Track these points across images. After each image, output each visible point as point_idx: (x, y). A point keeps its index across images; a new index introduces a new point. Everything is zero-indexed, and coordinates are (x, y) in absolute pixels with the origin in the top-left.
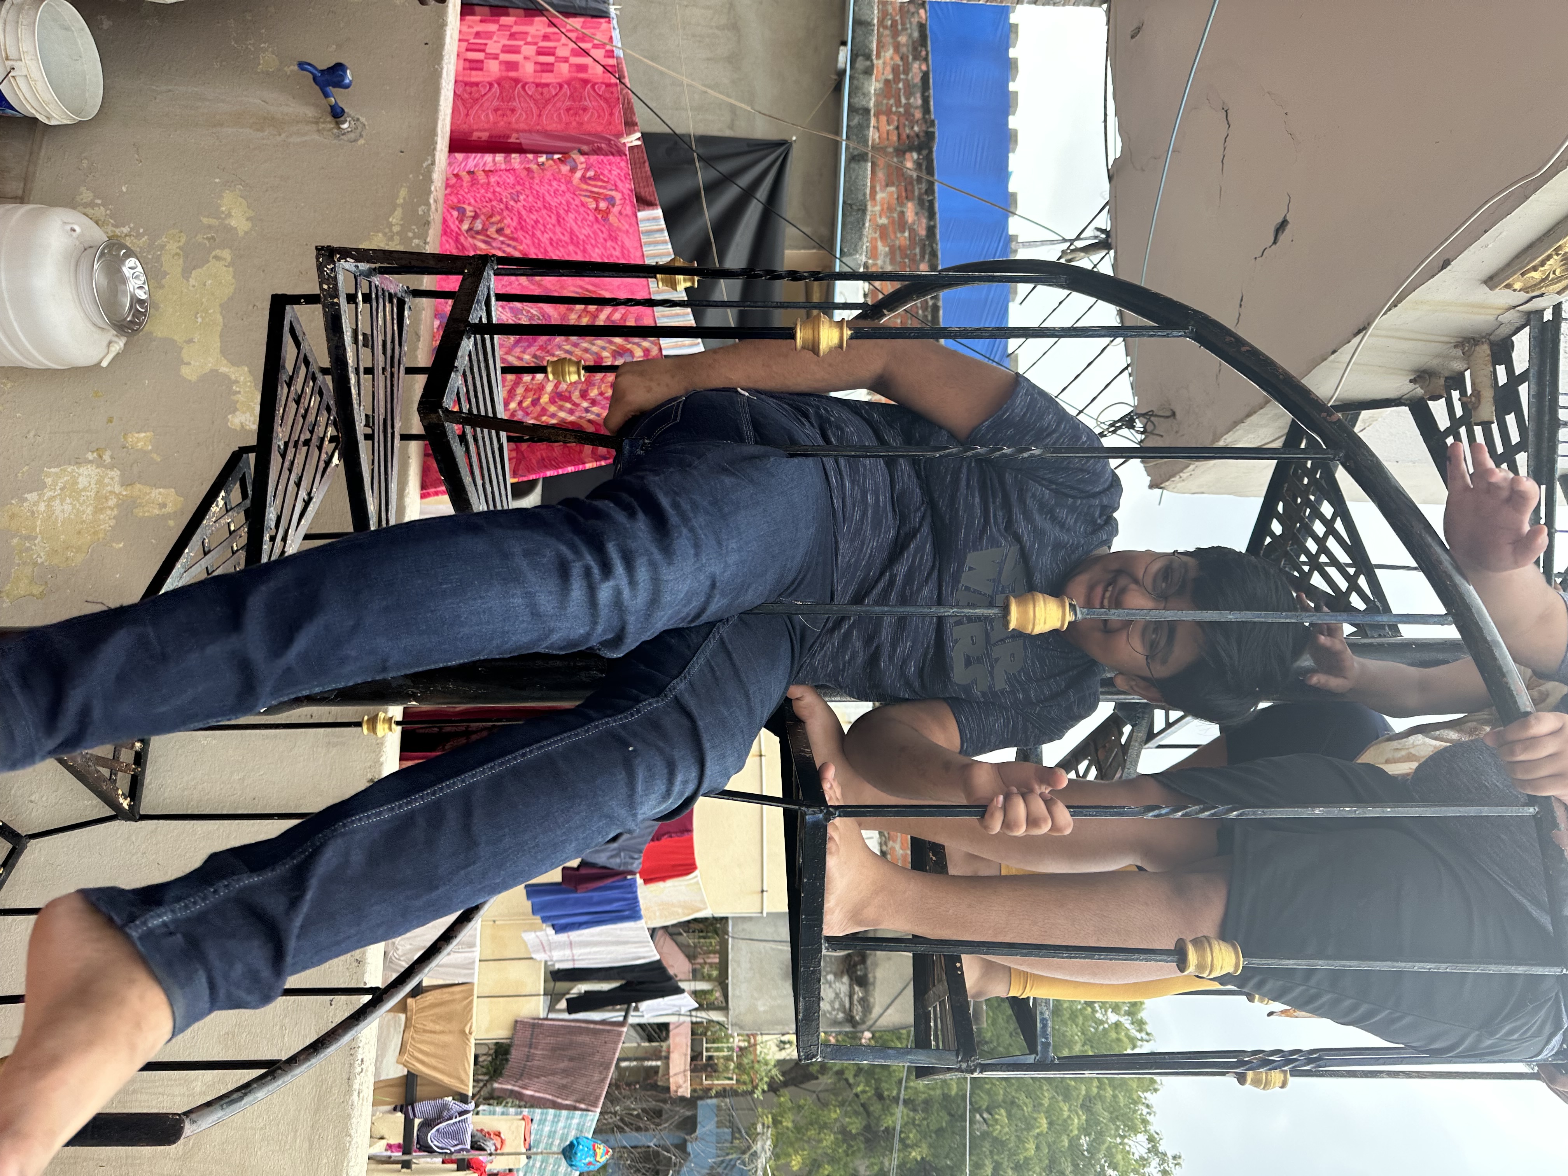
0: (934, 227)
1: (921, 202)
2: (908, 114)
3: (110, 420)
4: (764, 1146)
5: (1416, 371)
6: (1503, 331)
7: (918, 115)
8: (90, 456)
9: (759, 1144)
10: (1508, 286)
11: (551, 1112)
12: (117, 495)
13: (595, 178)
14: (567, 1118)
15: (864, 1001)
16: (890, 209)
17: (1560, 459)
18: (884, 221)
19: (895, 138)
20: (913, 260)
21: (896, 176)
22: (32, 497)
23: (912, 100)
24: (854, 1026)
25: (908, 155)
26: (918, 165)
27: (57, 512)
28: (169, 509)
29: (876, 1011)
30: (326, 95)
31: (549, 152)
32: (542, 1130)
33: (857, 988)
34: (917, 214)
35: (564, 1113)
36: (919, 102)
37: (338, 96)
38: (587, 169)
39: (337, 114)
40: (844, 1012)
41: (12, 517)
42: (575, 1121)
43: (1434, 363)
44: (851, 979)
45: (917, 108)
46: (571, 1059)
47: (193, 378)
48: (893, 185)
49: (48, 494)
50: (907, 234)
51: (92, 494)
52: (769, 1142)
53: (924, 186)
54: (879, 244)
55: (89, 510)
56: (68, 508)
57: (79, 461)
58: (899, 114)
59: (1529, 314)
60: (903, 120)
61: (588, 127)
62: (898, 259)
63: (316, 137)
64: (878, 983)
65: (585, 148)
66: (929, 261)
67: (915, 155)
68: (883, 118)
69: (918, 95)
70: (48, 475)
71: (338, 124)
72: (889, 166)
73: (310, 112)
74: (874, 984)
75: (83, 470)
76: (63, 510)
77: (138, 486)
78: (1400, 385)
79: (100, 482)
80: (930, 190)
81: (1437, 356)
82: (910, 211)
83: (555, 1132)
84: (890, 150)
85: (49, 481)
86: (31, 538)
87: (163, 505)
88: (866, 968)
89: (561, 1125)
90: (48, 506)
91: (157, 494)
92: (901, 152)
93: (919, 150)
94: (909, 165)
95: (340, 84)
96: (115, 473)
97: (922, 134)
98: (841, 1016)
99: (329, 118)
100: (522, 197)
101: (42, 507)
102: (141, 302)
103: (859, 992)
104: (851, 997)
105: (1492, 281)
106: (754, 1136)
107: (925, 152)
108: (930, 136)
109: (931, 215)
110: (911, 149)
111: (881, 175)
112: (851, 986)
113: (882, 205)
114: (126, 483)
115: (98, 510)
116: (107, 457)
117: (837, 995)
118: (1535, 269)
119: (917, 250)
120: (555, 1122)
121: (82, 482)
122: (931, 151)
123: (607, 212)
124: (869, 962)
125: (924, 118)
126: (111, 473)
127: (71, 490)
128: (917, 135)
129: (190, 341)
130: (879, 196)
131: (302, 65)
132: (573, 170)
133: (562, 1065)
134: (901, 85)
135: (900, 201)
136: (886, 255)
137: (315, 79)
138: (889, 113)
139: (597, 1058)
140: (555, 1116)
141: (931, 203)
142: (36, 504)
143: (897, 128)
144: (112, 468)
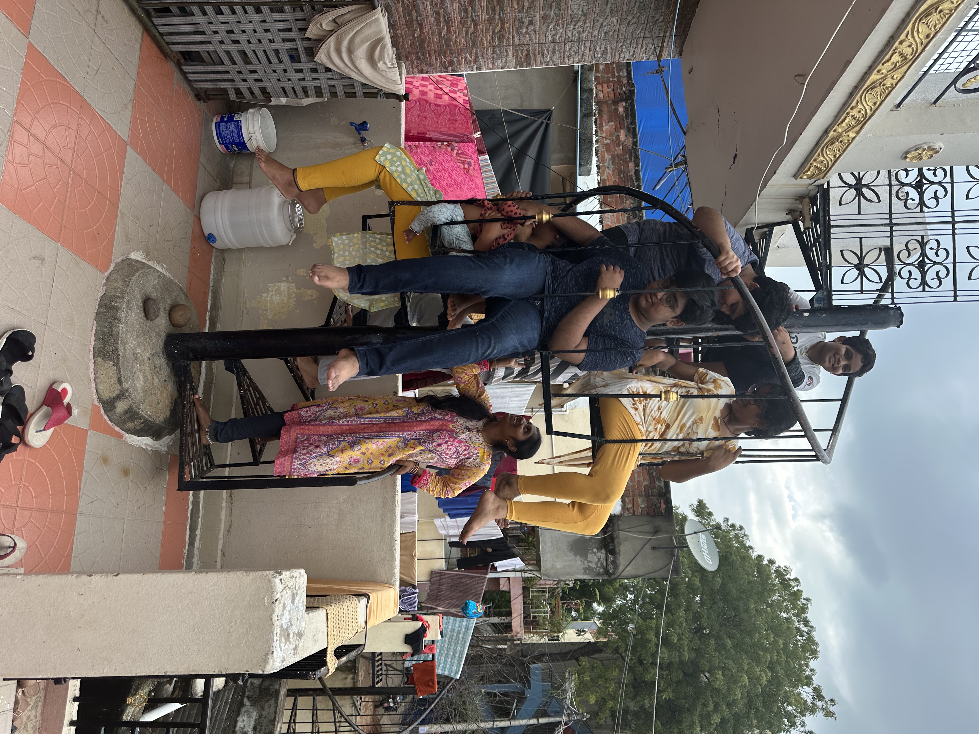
0: (637, 142)
1: (628, 129)
2: (619, 81)
3: (290, 265)
4: (570, 687)
5: (788, 210)
6: (813, 193)
7: (625, 81)
8: (284, 279)
9: (567, 684)
10: (801, 178)
11: (452, 618)
12: (295, 293)
13: (463, 153)
14: (460, 622)
15: (614, 562)
16: (611, 135)
17: (832, 240)
18: (608, 141)
19: (613, 96)
20: (625, 162)
21: (614, 115)
22: (265, 295)
23: (621, 73)
24: (609, 576)
25: (620, 104)
26: (626, 109)
27: (275, 300)
28: (314, 297)
29: (621, 568)
30: (359, 134)
31: (442, 141)
32: (448, 628)
33: (610, 556)
34: (626, 136)
35: (458, 619)
36: (625, 74)
37: (364, 134)
38: (458, 150)
39: (363, 140)
40: (604, 569)
41: (259, 302)
42: (464, 624)
43: (792, 207)
44: (606, 551)
45: (624, 77)
46: (461, 591)
47: (318, 248)
48: (612, 121)
49: (271, 294)
50: (621, 148)
51: (286, 293)
52: (573, 684)
53: (630, 120)
54: (606, 154)
55: (286, 299)
56: (278, 298)
57: (280, 281)
58: (613, 82)
59: (818, 186)
60: (616, 85)
61: (458, 130)
62: (617, 161)
63: (355, 150)
64: (621, 553)
65: (458, 140)
66: (634, 161)
67: (624, 104)
68: (605, 85)
69: (625, 70)
70: (270, 286)
71: (363, 144)
72: (610, 111)
73: (352, 140)
74: (619, 553)
75: (282, 284)
76: (277, 299)
77: (302, 289)
78: (784, 217)
79: (288, 288)
80: (633, 122)
81: (792, 204)
82: (622, 134)
83: (454, 629)
84: (610, 102)
85: (270, 289)
86: (266, 310)
87: (312, 296)
88: (614, 546)
89: (457, 625)
90: (271, 298)
91: (309, 292)
92: (616, 103)
93: (626, 100)
94: (621, 109)
95: (365, 129)
96: (294, 285)
97: (627, 92)
98: (602, 570)
99: (359, 142)
100: (433, 163)
101: (269, 298)
102: (301, 220)
103: (611, 558)
104: (607, 560)
105: (795, 176)
106: (564, 679)
107: (629, 102)
108: (632, 92)
109: (635, 136)
110: (621, 101)
111: (605, 117)
112: (606, 555)
113: (606, 133)
114: (297, 288)
115: (289, 299)
116: (290, 279)
117: (599, 559)
118: (807, 171)
119: (627, 156)
120: (454, 625)
121: (282, 289)
122: (633, 101)
123: (469, 168)
124: (616, 542)
125: (628, 82)
126: (292, 285)
127: (279, 292)
128: (625, 93)
129: (316, 234)
130: (604, 129)
131: (351, 124)
132: (453, 150)
133: (455, 595)
134: (614, 66)
135: (617, 130)
136: (610, 160)
137: (356, 129)
138: (608, 82)
139: (473, 591)
140: (454, 620)
141: (634, 129)
142: (267, 297)
143: (613, 90)
144: (292, 283)
